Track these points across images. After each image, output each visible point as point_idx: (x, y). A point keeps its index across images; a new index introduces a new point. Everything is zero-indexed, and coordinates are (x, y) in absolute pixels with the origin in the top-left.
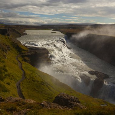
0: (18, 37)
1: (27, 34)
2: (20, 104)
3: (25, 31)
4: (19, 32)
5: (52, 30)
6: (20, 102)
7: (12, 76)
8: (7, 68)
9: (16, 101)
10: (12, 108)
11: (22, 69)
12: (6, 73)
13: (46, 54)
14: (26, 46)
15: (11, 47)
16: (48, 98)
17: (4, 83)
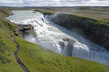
0: (7, 17)
1: (13, 14)
3: (11, 12)
4: (7, 12)
5: (33, 11)
13: (32, 29)
15: (3, 25)
16: (41, 62)
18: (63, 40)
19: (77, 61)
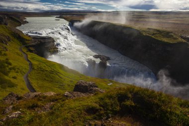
0: (18, 26)
1: (28, 22)
2: (41, 99)
3: (25, 19)
4: (18, 20)
5: (56, 17)
6: (40, 97)
7: (18, 69)
8: (10, 61)
9: (36, 96)
10: (34, 104)
11: (28, 61)
12: (10, 67)
13: (52, 43)
14: (30, 36)
15: (11, 37)
17: (10, 77)
18: (94, 57)
19: (109, 84)
